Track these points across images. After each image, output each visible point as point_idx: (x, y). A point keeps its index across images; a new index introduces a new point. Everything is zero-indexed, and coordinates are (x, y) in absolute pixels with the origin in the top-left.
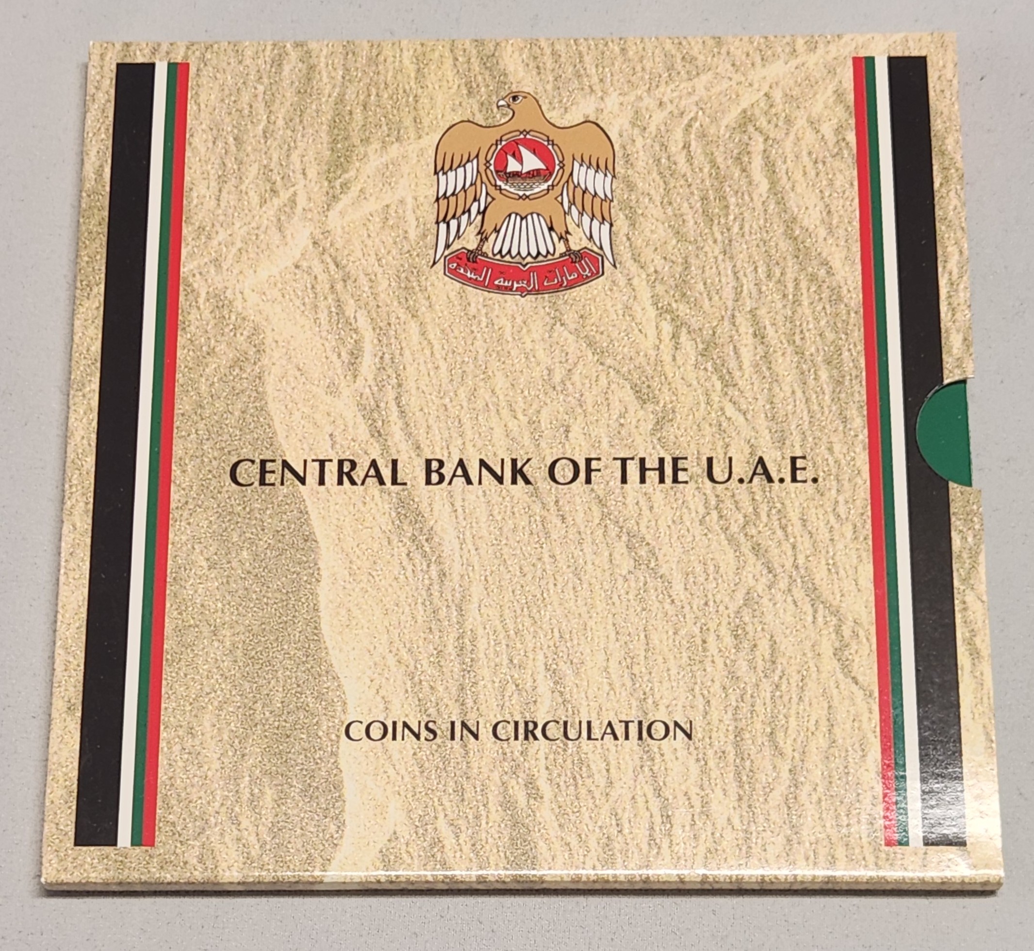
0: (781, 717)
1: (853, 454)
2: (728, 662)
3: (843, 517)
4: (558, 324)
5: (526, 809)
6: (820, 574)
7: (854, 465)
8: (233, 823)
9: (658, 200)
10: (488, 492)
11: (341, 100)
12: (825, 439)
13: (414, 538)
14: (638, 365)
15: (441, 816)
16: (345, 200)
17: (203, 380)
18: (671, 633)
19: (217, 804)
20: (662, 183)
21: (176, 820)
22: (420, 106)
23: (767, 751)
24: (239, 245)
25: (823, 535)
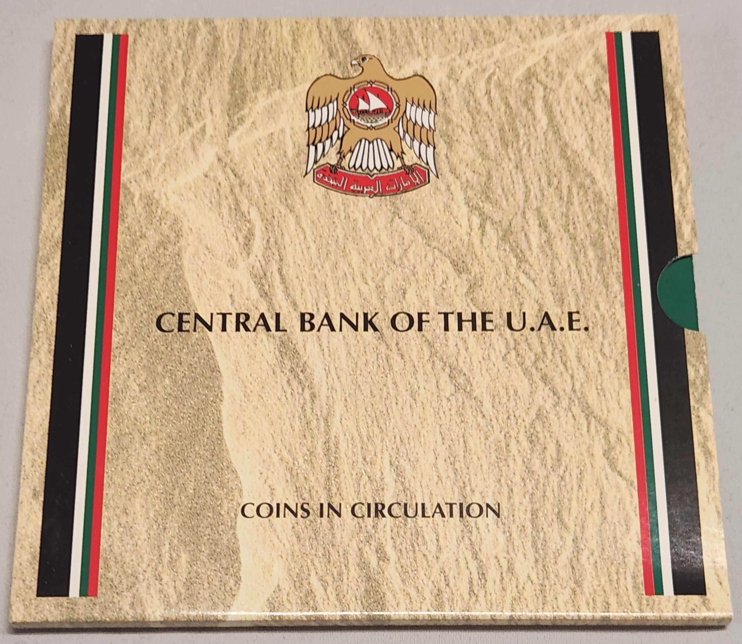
0: (566, 500)
1: (613, 310)
2: (525, 460)
3: (608, 354)
4: (397, 217)
5: (376, 568)
6: (592, 398)
7: (615, 318)
8: (156, 579)
9: (468, 131)
10: (346, 337)
11: (238, 59)
12: (593, 299)
13: (292, 370)
14: (455, 247)
15: (313, 573)
16: (241, 129)
17: (137, 256)
18: (483, 439)
19: (144, 566)
20: (471, 119)
21: (113, 577)
22: (295, 64)
23: (556, 525)
24: (164, 160)
25: (593, 367)
